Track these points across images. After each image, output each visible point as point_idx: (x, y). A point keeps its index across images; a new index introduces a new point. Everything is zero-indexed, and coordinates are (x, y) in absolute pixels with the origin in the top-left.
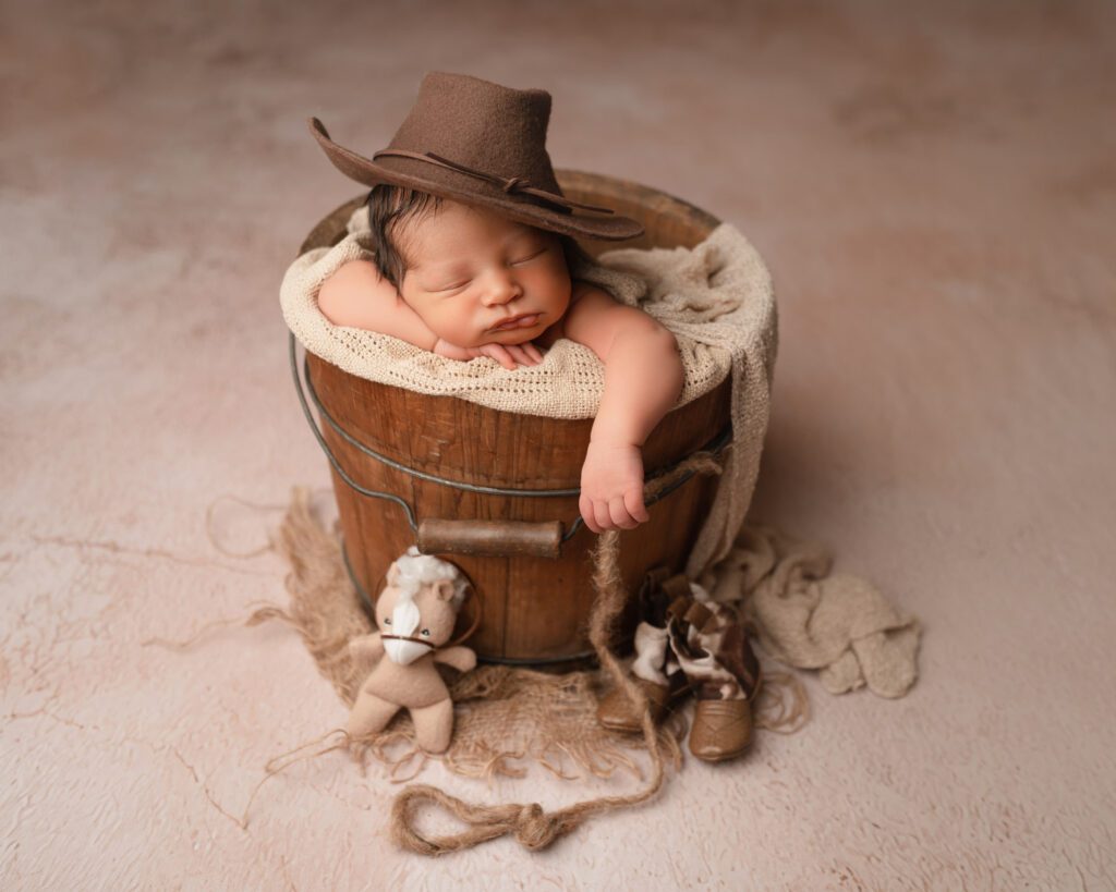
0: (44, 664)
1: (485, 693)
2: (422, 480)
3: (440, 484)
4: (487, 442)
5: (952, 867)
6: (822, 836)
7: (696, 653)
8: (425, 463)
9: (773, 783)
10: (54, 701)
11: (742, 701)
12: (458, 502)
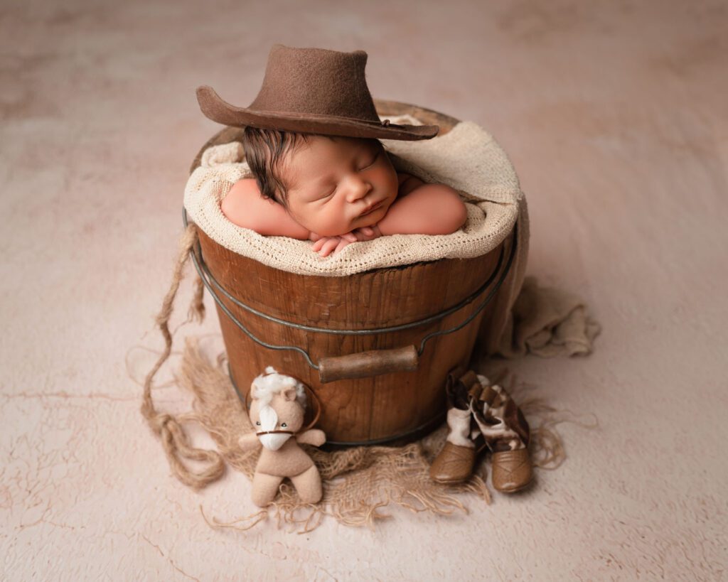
0: (35, 486)
1: (353, 467)
2: (314, 332)
3: (328, 333)
4: (364, 300)
5: (676, 544)
6: (589, 535)
7: (491, 422)
8: (316, 321)
9: (550, 503)
10: (49, 511)
11: (523, 449)
12: (341, 343)
